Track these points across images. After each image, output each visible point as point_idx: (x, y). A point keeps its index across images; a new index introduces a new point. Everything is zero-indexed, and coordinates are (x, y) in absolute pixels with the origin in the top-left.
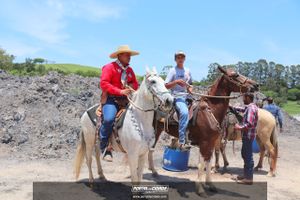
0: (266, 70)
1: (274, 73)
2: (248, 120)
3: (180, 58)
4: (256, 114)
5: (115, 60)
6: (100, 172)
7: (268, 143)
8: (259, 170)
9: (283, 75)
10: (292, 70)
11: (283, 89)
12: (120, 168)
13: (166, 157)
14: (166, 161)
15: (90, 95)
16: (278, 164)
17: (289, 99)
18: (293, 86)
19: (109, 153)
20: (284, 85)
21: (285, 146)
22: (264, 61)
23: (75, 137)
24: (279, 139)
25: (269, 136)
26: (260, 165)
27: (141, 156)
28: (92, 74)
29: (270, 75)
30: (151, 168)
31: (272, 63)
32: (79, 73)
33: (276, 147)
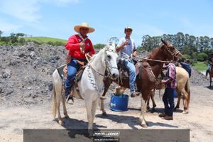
0: (183, 39)
1: (188, 42)
2: (170, 75)
3: (128, 31)
4: (174, 71)
6: (65, 113)
7: (183, 90)
9: (195, 43)
10: (201, 40)
11: (194, 53)
12: (79, 110)
13: (112, 101)
14: (112, 104)
15: (58, 59)
16: (190, 105)
17: (199, 60)
18: (201, 51)
19: (71, 98)
20: (195, 50)
21: (195, 93)
22: (182, 34)
23: (47, 88)
24: (191, 88)
25: (184, 85)
26: (178, 106)
27: (94, 102)
28: (59, 44)
29: (186, 43)
30: (102, 109)
31: (187, 35)
32: (50, 43)
33: (189, 93)
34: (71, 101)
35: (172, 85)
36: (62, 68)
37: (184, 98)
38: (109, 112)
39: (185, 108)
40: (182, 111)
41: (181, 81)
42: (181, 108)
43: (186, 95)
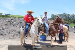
0: (65, 16)
1: (67, 16)
3: (46, 13)
5: (28, 14)
6: (24, 42)
8: (64, 40)
9: (70, 17)
10: (72, 16)
11: (70, 20)
12: (29, 41)
13: (41, 38)
15: (22, 23)
17: (71, 23)
18: (72, 19)
19: (26, 36)
20: (70, 19)
22: (65, 14)
23: (18, 33)
24: (69, 33)
26: (64, 39)
28: (22, 17)
29: (67, 17)
30: (37, 41)
31: (67, 14)
32: (19, 17)
33: (68, 35)
34: (26, 37)
35: (62, 32)
36: (24, 26)
37: (66, 36)
38: (40, 41)
39: (67, 40)
40: (65, 41)
41: (65, 30)
42: (65, 40)
43: (67, 35)
